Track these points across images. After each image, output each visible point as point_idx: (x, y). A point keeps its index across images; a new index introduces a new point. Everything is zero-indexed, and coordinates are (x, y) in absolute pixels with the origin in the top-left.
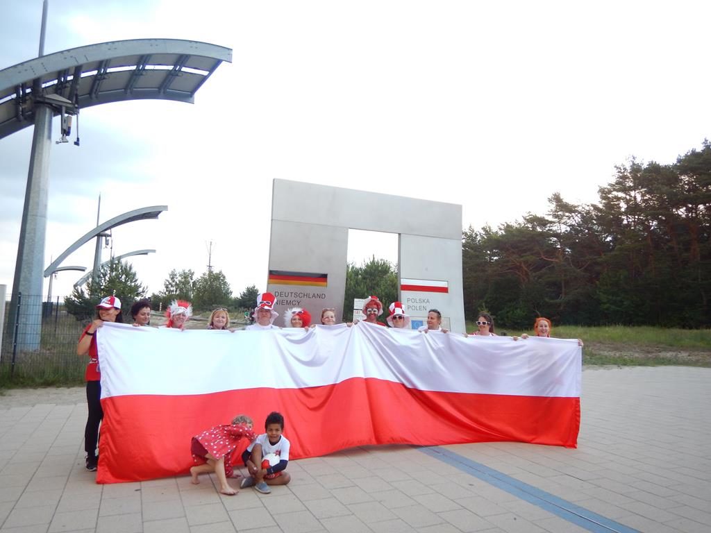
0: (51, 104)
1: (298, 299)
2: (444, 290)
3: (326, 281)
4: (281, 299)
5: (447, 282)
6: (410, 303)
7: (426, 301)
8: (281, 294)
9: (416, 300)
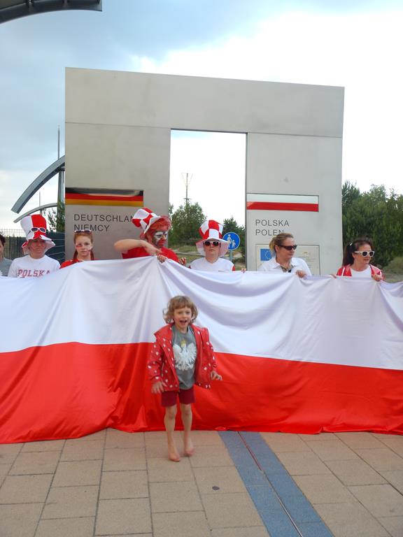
1: (105, 223)
2: (313, 208)
3: (142, 200)
4: (84, 223)
5: (317, 197)
6: (260, 227)
7: (283, 223)
8: (82, 217)
9: (268, 223)
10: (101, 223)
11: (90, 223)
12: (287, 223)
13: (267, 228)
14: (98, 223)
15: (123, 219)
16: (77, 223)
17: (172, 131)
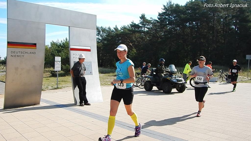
2: (89, 50)
3: (36, 47)
4: (15, 54)
5: (90, 47)
6: (74, 56)
8: (14, 52)
9: (77, 55)
10: (21, 54)
11: (17, 54)
13: (76, 56)
14: (20, 54)
15: (29, 53)
16: (12, 54)
17: (46, 24)
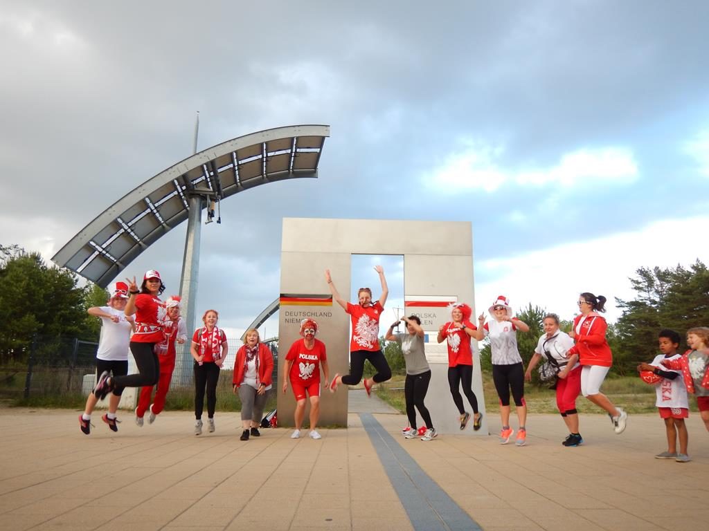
0: (199, 194)
5: (456, 297)
7: (432, 316)
8: (291, 314)
11: (294, 317)
12: (434, 316)
15: (318, 315)
16: (287, 317)
